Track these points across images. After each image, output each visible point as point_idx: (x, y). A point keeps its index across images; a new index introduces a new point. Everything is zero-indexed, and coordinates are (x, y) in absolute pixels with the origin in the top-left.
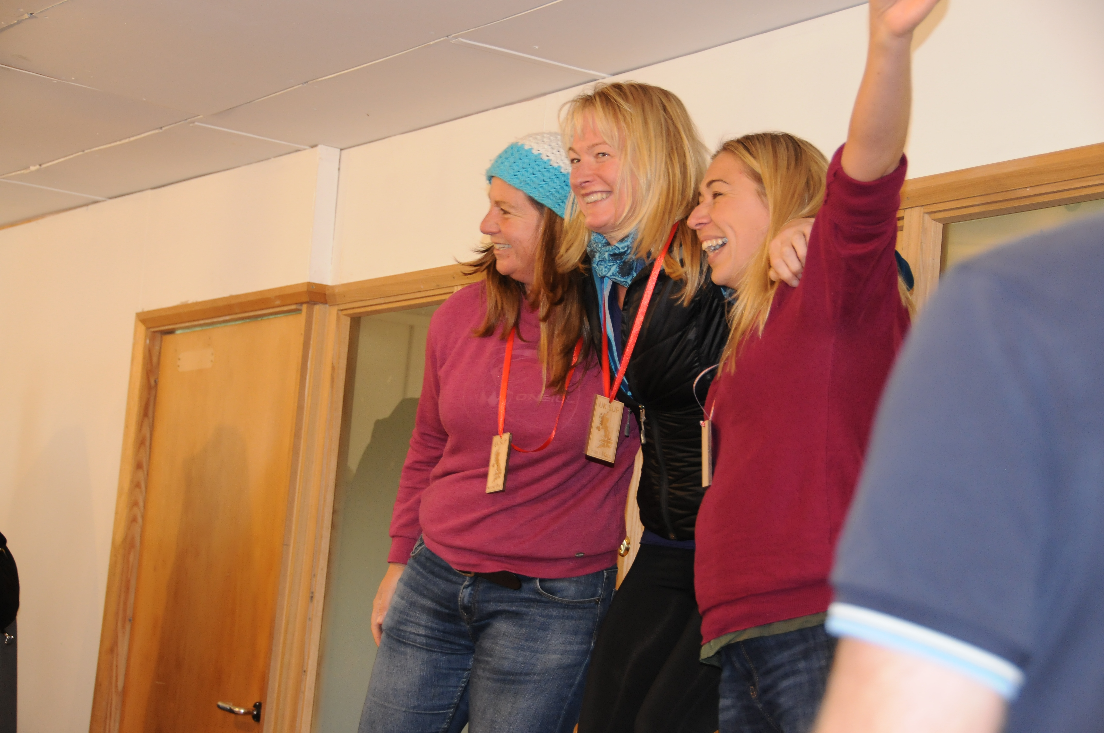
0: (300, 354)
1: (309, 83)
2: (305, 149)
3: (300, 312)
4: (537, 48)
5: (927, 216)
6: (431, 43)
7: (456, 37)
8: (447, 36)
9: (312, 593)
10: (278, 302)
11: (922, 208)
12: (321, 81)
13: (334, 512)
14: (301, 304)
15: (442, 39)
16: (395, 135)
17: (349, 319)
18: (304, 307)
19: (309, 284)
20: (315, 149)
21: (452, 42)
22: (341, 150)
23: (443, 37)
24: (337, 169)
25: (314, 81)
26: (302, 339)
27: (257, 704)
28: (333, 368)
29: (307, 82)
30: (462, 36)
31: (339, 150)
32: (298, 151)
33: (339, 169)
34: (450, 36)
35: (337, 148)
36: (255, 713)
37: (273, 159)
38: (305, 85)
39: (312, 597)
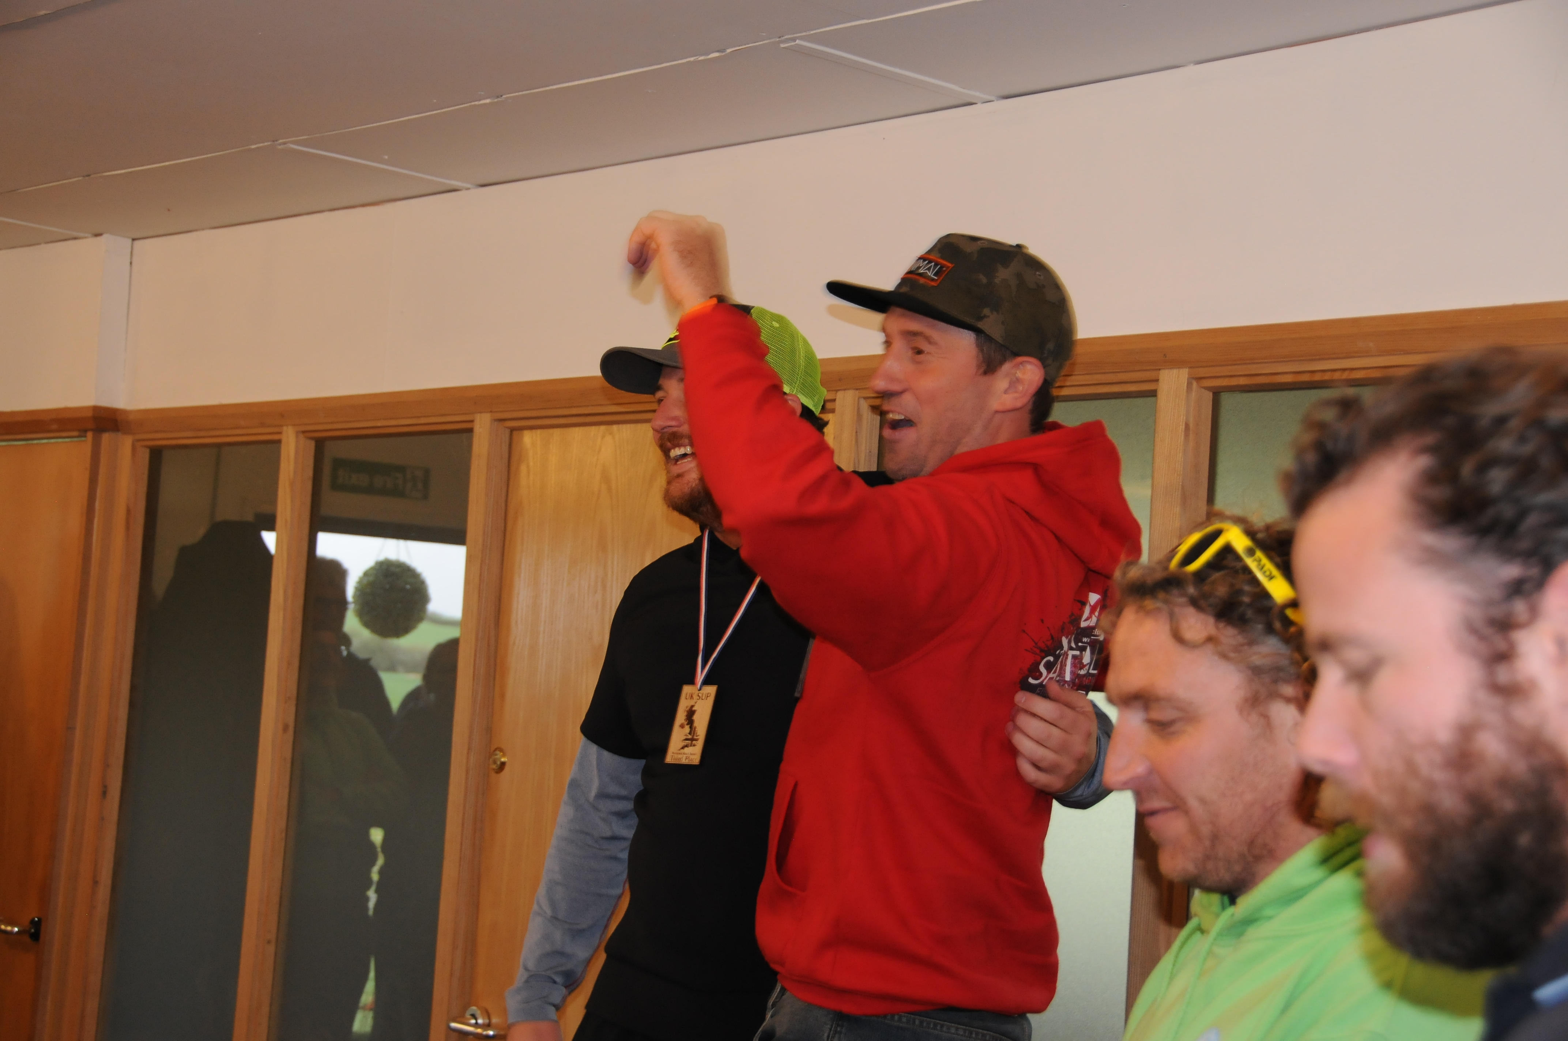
0: (85, 493)
1: (92, 176)
2: (85, 238)
3: (83, 439)
4: (386, 157)
5: (862, 401)
6: (253, 147)
7: (285, 143)
8: (273, 141)
9: (105, 787)
10: (54, 427)
11: (857, 392)
12: (108, 176)
13: (133, 688)
14: (86, 431)
15: (266, 144)
16: (203, 229)
17: (148, 451)
18: (90, 435)
19: (96, 409)
20: (98, 238)
21: (280, 147)
22: (134, 240)
23: (268, 141)
24: (129, 264)
25: (99, 175)
26: (87, 475)
27: (36, 919)
28: (129, 511)
29: (89, 176)
30: (292, 142)
31: (130, 240)
32: (75, 238)
33: (131, 263)
34: (276, 141)
35: (128, 237)
36: (33, 930)
37: (43, 246)
38: (87, 178)
39: (104, 793)
